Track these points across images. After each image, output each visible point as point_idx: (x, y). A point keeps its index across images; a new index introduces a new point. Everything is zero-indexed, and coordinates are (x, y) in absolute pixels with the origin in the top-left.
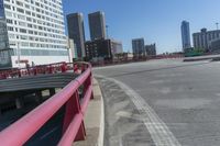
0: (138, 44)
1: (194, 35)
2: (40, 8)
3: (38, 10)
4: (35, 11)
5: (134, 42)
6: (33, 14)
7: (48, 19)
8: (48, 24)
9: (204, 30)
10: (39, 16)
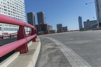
0: (59, 26)
1: (84, 22)
2: (14, 9)
3: (14, 10)
4: (12, 11)
5: (58, 25)
6: (11, 12)
7: (18, 14)
8: (18, 17)
9: (88, 20)
10: (14, 13)
